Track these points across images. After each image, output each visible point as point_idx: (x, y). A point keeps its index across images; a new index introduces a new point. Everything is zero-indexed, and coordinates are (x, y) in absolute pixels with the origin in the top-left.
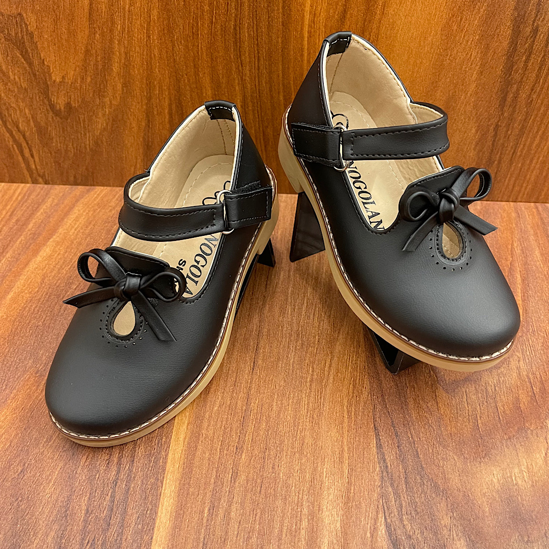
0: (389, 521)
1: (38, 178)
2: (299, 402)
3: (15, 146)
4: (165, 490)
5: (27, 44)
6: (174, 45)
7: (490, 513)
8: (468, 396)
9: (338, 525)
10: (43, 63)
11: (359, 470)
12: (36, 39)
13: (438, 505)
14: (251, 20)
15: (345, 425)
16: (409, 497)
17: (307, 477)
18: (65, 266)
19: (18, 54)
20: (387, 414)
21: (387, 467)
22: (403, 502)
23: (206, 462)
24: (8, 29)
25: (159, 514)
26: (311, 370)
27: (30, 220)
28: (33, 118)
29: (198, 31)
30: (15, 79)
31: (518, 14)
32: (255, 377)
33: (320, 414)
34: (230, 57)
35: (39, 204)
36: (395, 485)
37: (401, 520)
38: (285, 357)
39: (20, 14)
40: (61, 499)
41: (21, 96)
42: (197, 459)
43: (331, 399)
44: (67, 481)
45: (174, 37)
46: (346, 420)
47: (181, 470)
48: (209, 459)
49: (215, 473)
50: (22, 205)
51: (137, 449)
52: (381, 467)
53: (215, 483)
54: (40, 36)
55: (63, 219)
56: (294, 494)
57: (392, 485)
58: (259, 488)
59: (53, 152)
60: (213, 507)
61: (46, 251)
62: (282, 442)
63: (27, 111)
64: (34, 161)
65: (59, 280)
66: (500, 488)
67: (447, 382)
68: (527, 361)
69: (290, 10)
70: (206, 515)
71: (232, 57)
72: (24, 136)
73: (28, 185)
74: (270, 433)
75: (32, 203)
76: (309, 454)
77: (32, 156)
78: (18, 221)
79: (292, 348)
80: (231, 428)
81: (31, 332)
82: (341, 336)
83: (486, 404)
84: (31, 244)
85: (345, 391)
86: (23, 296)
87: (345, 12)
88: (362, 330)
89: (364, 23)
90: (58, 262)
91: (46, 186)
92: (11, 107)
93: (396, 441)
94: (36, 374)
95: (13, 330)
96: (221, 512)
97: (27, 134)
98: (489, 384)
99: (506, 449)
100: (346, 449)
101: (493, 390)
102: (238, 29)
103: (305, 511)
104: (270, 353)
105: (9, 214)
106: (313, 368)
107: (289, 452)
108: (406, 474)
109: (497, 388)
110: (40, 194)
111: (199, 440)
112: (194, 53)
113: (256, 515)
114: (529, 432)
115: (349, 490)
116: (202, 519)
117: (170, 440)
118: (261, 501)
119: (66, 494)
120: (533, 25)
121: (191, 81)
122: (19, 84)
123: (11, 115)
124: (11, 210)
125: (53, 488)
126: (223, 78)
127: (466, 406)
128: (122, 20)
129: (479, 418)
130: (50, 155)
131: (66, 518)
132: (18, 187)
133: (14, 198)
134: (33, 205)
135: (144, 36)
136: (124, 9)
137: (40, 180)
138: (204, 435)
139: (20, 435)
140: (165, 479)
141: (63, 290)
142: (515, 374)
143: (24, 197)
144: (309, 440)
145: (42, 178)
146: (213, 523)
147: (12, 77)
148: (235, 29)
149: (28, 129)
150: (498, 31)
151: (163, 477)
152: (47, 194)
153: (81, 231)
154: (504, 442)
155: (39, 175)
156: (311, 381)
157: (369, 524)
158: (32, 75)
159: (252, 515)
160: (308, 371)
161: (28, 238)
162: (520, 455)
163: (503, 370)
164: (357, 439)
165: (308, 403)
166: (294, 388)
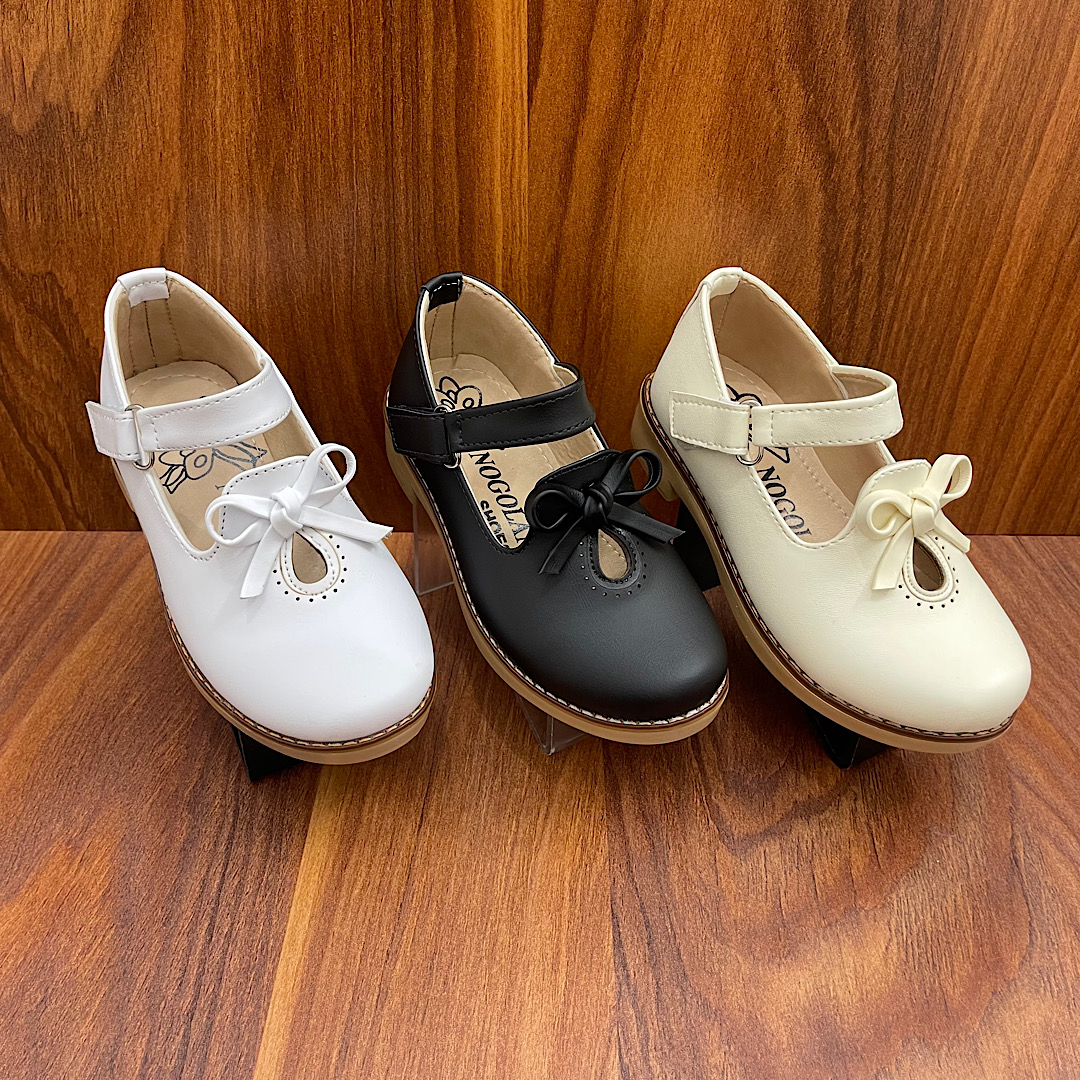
0: (626, 1060)
1: (76, 520)
2: (492, 877)
3: (39, 471)
4: (269, 1024)
5: (61, 317)
6: (294, 310)
7: (789, 1045)
8: (768, 858)
9: (545, 1071)
10: (88, 343)
11: (583, 983)
12: (76, 309)
13: (707, 1034)
14: (412, 271)
15: (565, 912)
16: (661, 1024)
17: (499, 996)
18: (119, 667)
19: (47, 332)
20: (634, 892)
21: (628, 976)
22: (651, 1031)
23: (337, 975)
24: (31, 295)
25: (259, 1062)
26: (514, 826)
27: (62, 591)
28: (69, 426)
29: (330, 289)
30: (42, 369)
31: (828, 249)
32: (423, 840)
33: (526, 895)
34: (383, 325)
35: (78, 565)
36: (640, 1005)
37: (646, 1060)
38: (474, 804)
39: (50, 273)
40: (104, 1042)
41: (52, 395)
42: (323, 973)
43: (545, 871)
44: (114, 1015)
45: (292, 299)
46: (567, 904)
47: (297, 991)
48: (343, 973)
49: (351, 993)
50: (49, 566)
51: (228, 960)
52: (618, 977)
53: (350, 1009)
54: (83, 304)
55: (116, 588)
56: (476, 1024)
57: (634, 1004)
58: (421, 1016)
59: (101, 480)
60: (345, 1049)
61: (86, 644)
62: (462, 942)
63: (60, 417)
64: (71, 494)
65: (108, 689)
66: (807, 1004)
67: (735, 838)
68: (869, 799)
69: (473, 256)
70: (334, 1060)
71: (386, 326)
72: (55, 456)
73: (61, 533)
74: (442, 928)
75: (65, 563)
76: (504, 960)
77: (67, 486)
78: (41, 593)
79: (485, 790)
80: (380, 922)
81: (60, 777)
82: (567, 768)
83: (795, 871)
84: (62, 632)
85: (568, 858)
86: (48, 719)
87: (557, 256)
88: (602, 757)
89: (589, 270)
90: (107, 660)
91: (89, 533)
92: (35, 411)
93: (645, 935)
94: (68, 845)
95: (32, 774)
96: (359, 1056)
97: (61, 452)
98: (803, 838)
99: (823, 943)
100: (564, 950)
101: (810, 848)
102: (393, 284)
103: (493, 1050)
104: (449, 799)
105: (28, 583)
106: (518, 822)
107: (472, 958)
108: (658, 987)
109: (815, 845)
110: (80, 548)
111: (327, 942)
112: (325, 322)
113: (414, 1058)
114: (862, 913)
115: (564, 1015)
116: (328, 1067)
117: (281, 945)
118: (423, 1035)
119: (111, 1035)
120: (853, 263)
121: (323, 362)
122: (48, 375)
123: (34, 424)
124: (32, 576)
125: (91, 1028)
126: (373, 357)
127: (764, 876)
128: (211, 278)
129: (782, 894)
130: (95, 483)
131: (112, 1073)
132: (43, 537)
133: (36, 556)
134: (66, 566)
135: (245, 299)
136: (214, 261)
137: (80, 524)
138: (336, 935)
139: (40, 943)
140: (271, 1006)
141: (114, 706)
142: (848, 821)
143: (52, 553)
144: (504, 938)
145: (83, 522)
146: (344, 1072)
147: (37, 367)
148: (388, 284)
149: (61, 444)
150: (799, 274)
151: (269, 1004)
152: (91, 547)
153: (147, 608)
154: (820, 931)
155: (78, 517)
156: (514, 843)
157: (594, 1068)
158: (69, 363)
159: (407, 1059)
160: (509, 827)
161: (58, 622)
162: (844, 950)
163: (828, 815)
164: (583, 933)
165: (507, 878)
166: (486, 855)
